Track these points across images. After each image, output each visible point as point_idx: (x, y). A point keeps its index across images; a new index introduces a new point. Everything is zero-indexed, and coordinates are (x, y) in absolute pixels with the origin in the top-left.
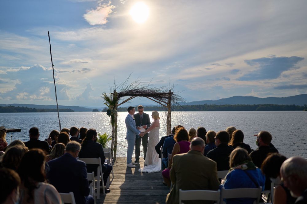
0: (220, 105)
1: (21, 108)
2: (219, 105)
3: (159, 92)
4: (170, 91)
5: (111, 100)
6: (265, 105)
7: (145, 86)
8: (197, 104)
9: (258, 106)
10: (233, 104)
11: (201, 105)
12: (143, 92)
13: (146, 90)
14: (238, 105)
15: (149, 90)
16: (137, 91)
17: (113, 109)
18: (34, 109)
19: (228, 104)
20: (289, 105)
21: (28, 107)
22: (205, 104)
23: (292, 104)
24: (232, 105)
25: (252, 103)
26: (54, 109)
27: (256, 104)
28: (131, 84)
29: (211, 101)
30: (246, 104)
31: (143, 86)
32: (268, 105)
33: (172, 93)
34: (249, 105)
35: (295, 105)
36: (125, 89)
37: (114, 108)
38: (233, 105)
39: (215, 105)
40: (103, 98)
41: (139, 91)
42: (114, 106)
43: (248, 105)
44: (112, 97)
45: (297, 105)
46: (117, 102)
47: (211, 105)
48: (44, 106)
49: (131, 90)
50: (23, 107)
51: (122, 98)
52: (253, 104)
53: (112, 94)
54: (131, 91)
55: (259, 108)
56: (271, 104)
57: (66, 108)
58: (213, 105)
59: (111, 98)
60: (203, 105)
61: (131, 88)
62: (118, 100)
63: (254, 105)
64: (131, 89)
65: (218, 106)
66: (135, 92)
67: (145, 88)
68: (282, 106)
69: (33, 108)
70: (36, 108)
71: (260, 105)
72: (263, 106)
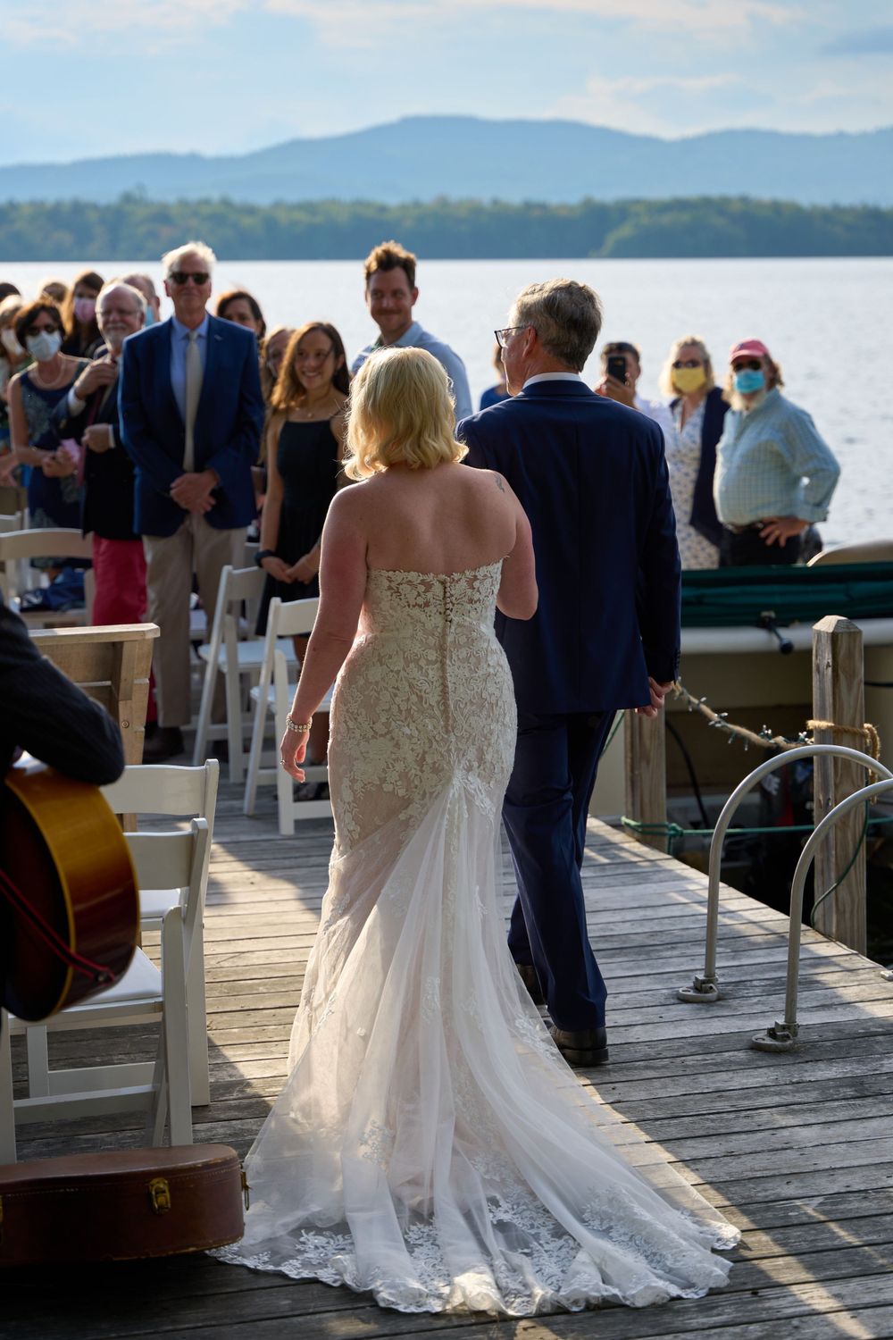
0: (278, 205)
2: (263, 199)
8: (51, 193)
9: (622, 211)
11: (95, 207)
14: (443, 202)
19: (346, 196)
22: (128, 198)
24: (383, 209)
29: (193, 161)
30: (514, 196)
32: (707, 203)
34: (543, 207)
38: (392, 200)
39: (226, 203)
43: (528, 206)
47: (183, 203)
55: (626, 231)
58: (206, 202)
60: (108, 208)
63: (587, 202)
65: (251, 210)
68: (832, 216)
71: (637, 202)
72: (666, 219)
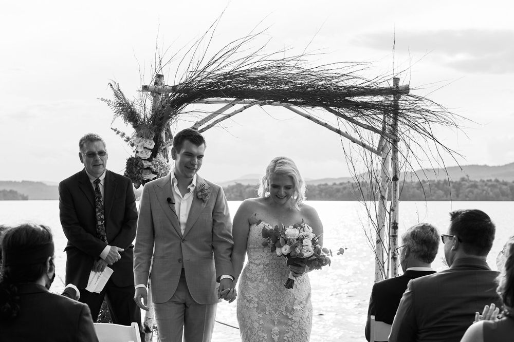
4: (396, 80)
5: (143, 117)
7: (288, 55)
12: (281, 81)
13: (295, 71)
16: (252, 75)
17: (150, 153)
28: (232, 46)
31: (279, 57)
33: (406, 90)
36: (201, 68)
37: (155, 152)
40: (108, 102)
41: (262, 78)
42: (155, 140)
44: (149, 104)
46: (168, 125)
49: (229, 73)
53: (145, 88)
54: (230, 76)
59: (145, 107)
62: (175, 114)
64: (228, 69)
67: (292, 63)
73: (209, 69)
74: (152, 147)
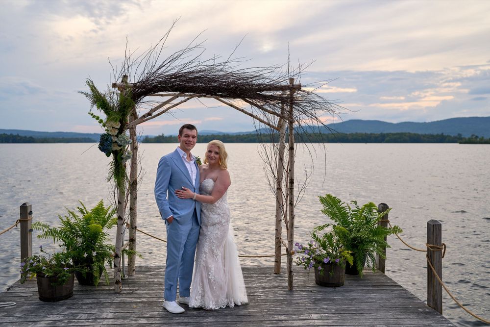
1: (9, 136)
3: (261, 82)
4: (292, 80)
5: (112, 106)
6: (397, 134)
7: (216, 62)
9: (388, 135)
10: (348, 131)
12: (213, 80)
13: (221, 73)
14: (357, 133)
15: (232, 74)
17: (117, 132)
18: (31, 137)
20: (434, 134)
21: (20, 135)
23: (440, 133)
24: (346, 134)
25: (377, 131)
26: (63, 138)
27: (385, 132)
31: (210, 63)
33: (299, 87)
34: (374, 134)
35: (444, 134)
36: (154, 70)
37: (121, 131)
38: (348, 133)
40: (87, 95)
41: (198, 77)
42: (121, 121)
43: (371, 134)
44: (117, 96)
45: (447, 135)
48: (48, 133)
49: (173, 75)
50: (11, 134)
51: (147, 98)
52: (379, 133)
53: (114, 85)
54: (175, 76)
55: (388, 138)
56: (407, 132)
57: (83, 137)
59: (114, 99)
61: (173, 69)
62: (136, 103)
63: (382, 133)
66: (187, 81)
67: (219, 68)
68: (424, 136)
69: (28, 136)
70: (33, 137)
71: (390, 133)
72: (395, 136)
73: (160, 72)
74: (118, 127)
